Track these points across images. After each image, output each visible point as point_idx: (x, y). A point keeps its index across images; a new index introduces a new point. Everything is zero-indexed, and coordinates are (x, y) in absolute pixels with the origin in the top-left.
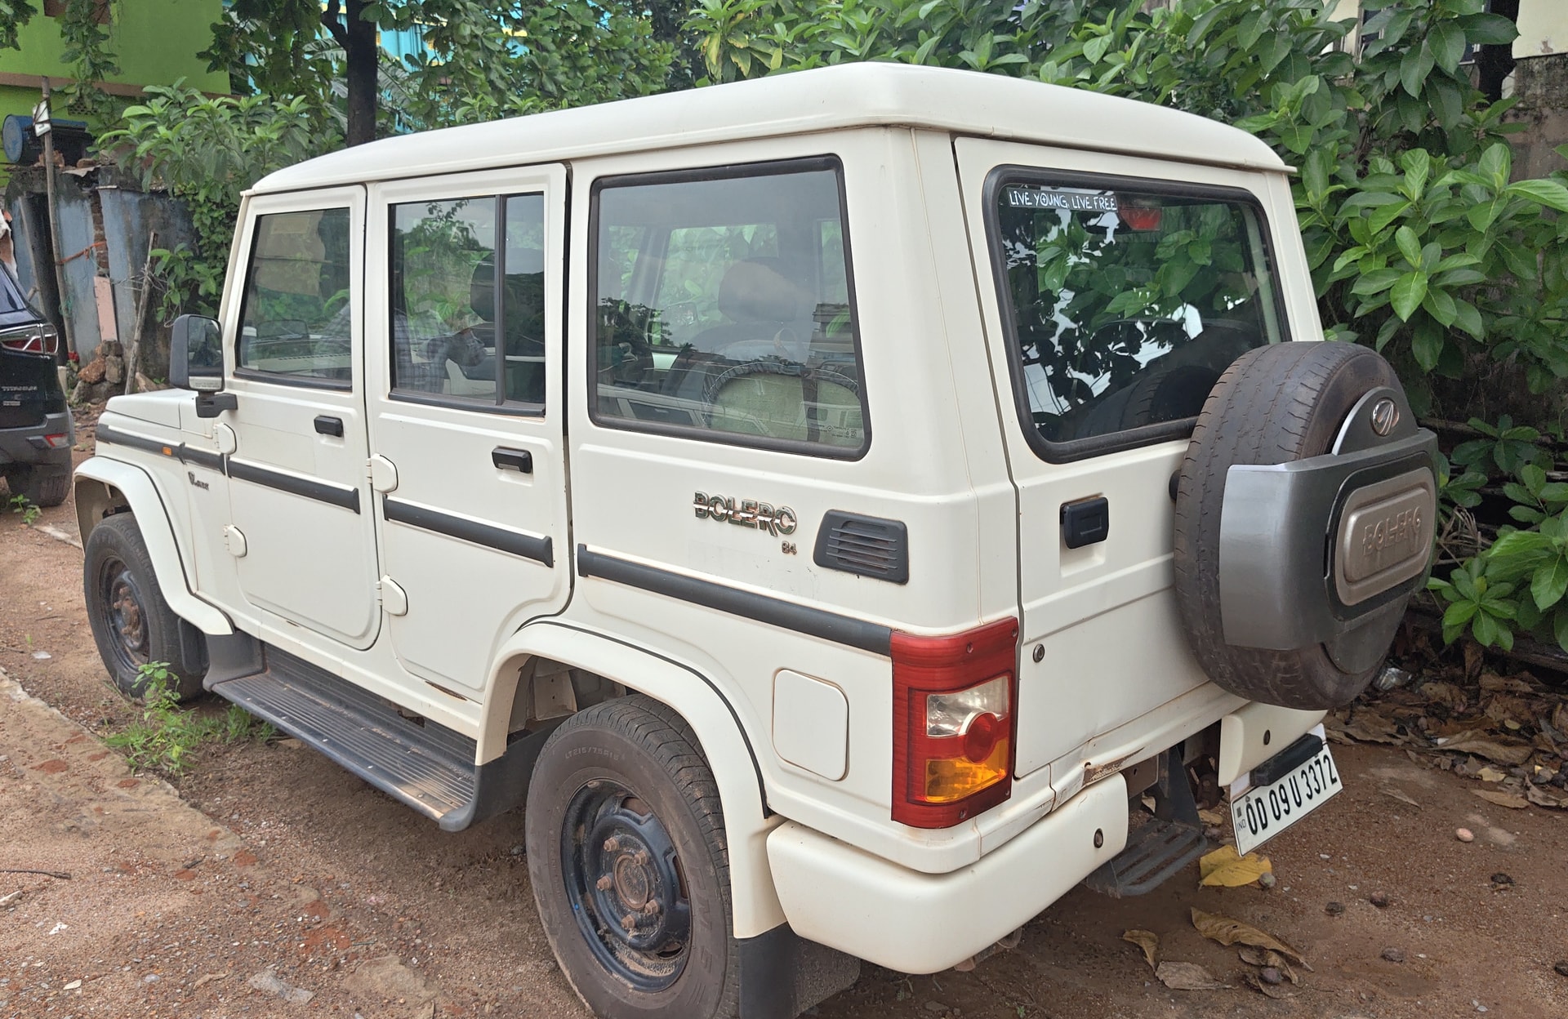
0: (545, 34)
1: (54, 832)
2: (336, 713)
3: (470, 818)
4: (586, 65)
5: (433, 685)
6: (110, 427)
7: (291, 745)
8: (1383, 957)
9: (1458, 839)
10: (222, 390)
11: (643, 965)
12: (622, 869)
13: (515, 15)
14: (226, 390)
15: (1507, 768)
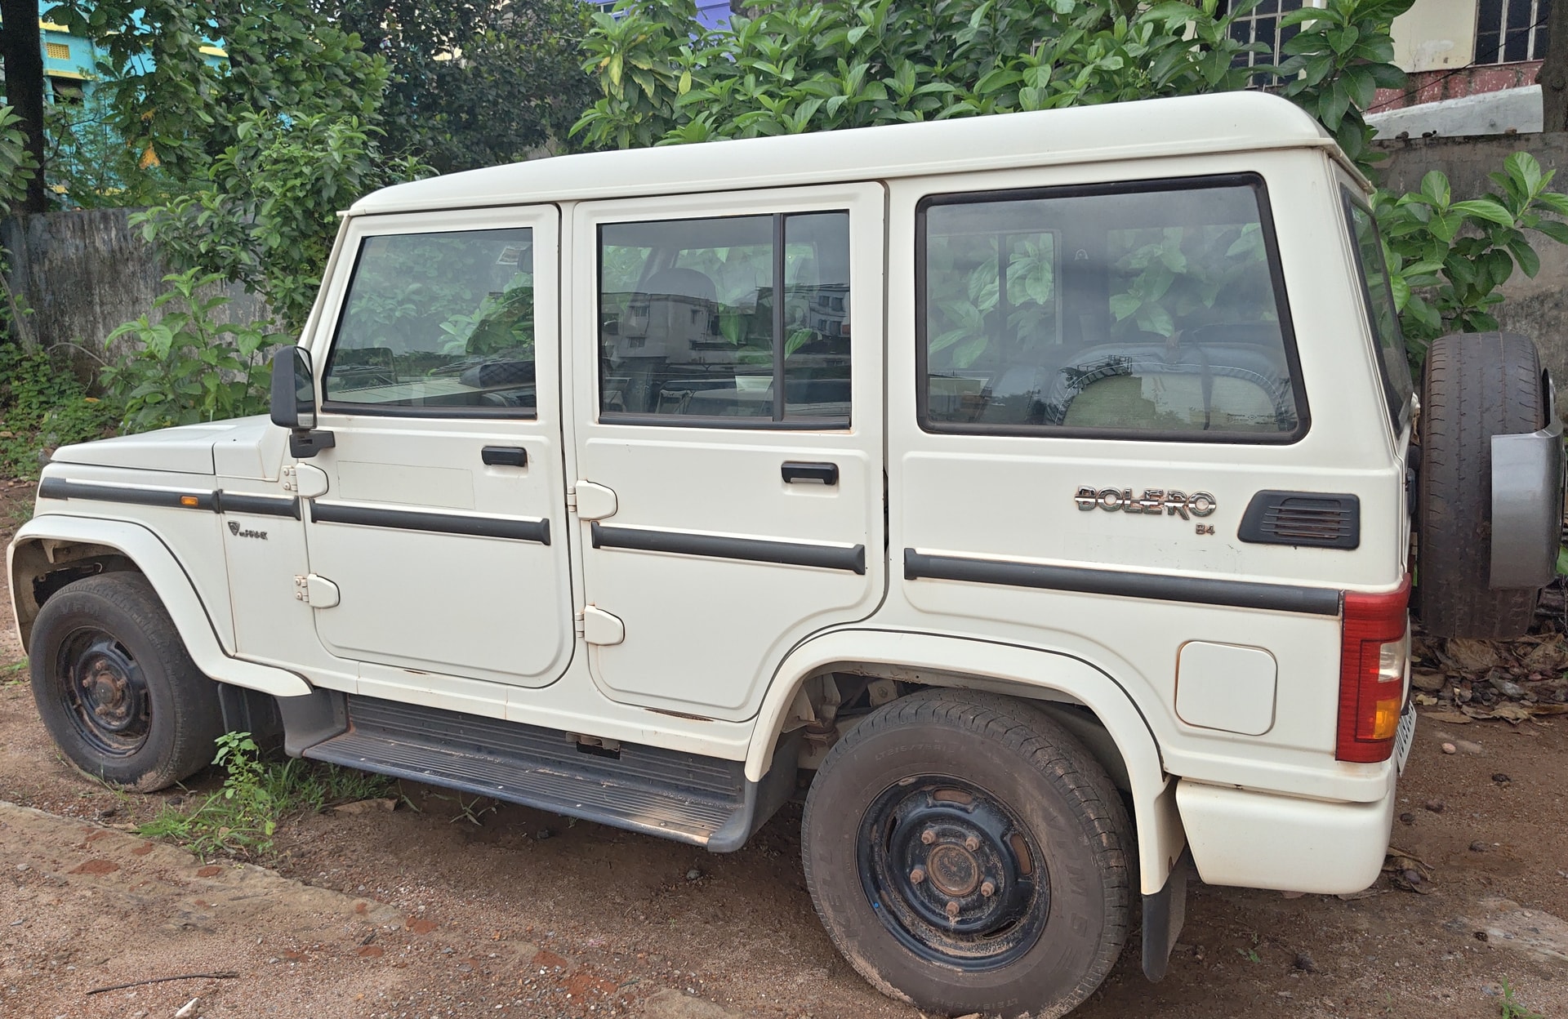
0: (253, 45)
1: (168, 934)
2: (481, 760)
3: (746, 836)
4: (301, 79)
5: (657, 711)
6: (68, 480)
7: (352, 811)
8: (1472, 848)
9: (1445, 752)
10: (315, 426)
11: (961, 948)
12: (936, 859)
13: (213, 23)
14: (319, 428)
15: (1436, 693)
